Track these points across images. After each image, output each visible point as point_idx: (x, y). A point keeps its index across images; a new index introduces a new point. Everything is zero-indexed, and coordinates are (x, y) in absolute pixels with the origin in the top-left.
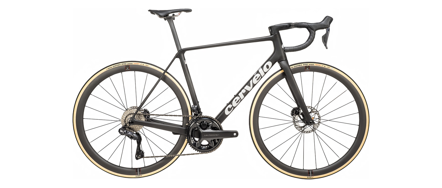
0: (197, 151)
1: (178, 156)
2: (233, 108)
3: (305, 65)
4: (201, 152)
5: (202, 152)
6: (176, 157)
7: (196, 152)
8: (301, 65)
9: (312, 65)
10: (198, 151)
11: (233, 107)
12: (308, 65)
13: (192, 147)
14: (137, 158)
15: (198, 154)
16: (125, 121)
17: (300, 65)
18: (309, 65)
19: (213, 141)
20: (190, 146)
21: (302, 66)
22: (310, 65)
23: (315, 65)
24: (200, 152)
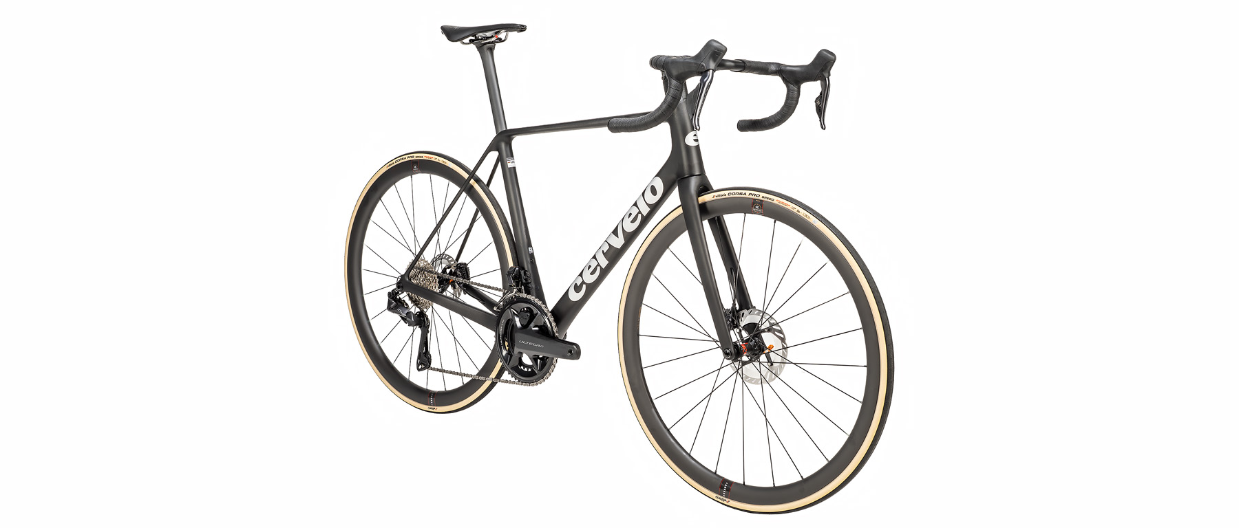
2: (584, 286)
3: (754, 197)
8: (745, 194)
9: (768, 200)
12: (760, 198)
17: (741, 194)
18: (763, 197)
19: (540, 359)
21: (747, 196)
22: (766, 199)
23: (776, 200)
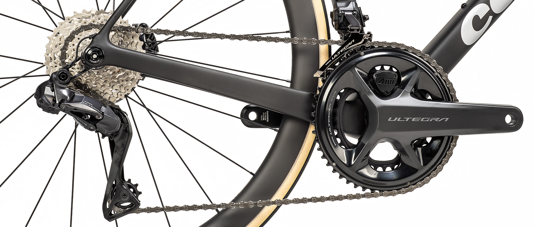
0: (352, 185)
1: (274, 207)
2: (491, 17)
4: (368, 191)
5: (372, 190)
6: (267, 210)
7: (350, 189)
10: (356, 186)
11: (491, 12)
13: (337, 166)
14: (111, 214)
15: (357, 196)
16: (63, 56)
20: (328, 164)
24: (364, 189)
